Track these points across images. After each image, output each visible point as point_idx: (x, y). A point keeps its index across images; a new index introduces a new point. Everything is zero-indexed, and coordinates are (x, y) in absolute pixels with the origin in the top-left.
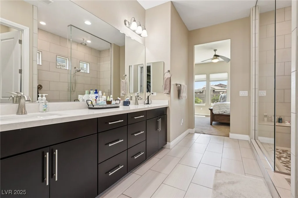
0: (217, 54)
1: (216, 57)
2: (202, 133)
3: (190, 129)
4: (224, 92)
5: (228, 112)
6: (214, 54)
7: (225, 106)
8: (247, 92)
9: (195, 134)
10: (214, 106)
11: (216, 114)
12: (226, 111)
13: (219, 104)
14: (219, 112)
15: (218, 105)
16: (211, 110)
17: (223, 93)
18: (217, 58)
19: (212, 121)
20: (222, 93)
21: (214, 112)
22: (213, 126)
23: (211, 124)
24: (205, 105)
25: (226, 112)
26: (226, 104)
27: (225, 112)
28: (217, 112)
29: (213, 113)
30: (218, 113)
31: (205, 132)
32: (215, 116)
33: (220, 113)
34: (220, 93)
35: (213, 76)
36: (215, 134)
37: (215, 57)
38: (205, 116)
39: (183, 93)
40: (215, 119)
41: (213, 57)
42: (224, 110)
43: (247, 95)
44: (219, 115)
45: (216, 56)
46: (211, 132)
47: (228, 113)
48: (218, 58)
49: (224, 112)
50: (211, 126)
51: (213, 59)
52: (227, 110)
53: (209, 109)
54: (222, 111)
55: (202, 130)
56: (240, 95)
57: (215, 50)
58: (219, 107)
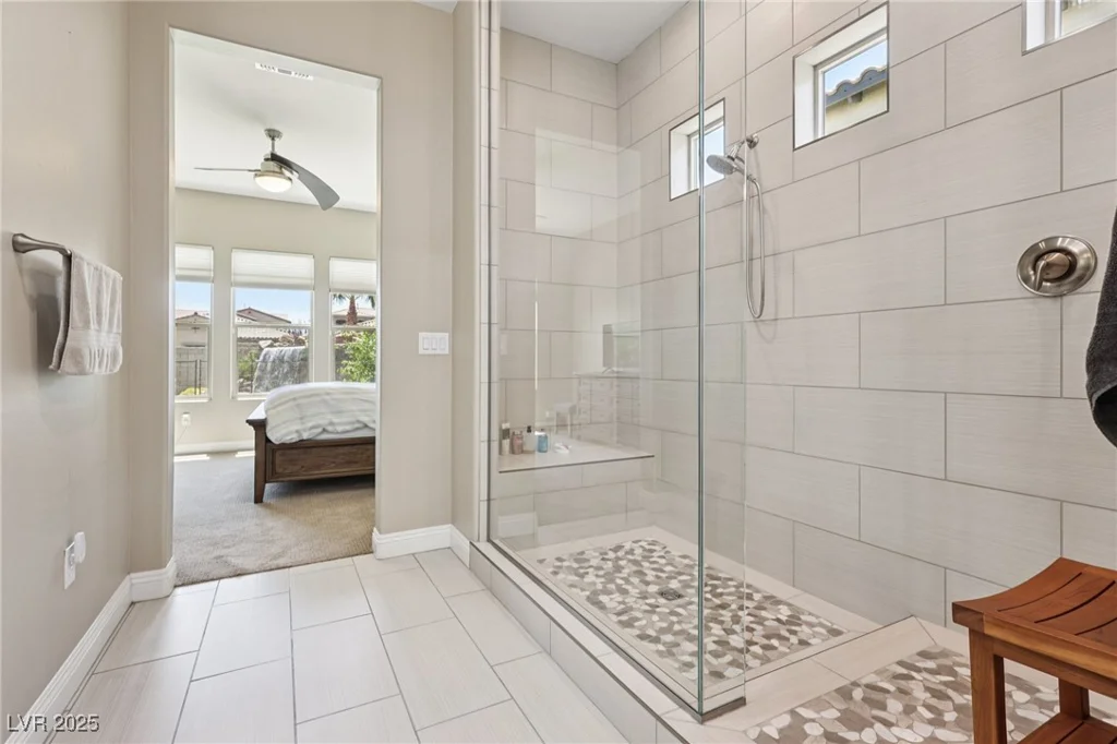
0: (280, 152)
1: (277, 170)
2: (224, 572)
3: (133, 575)
4: (275, 340)
5: (340, 429)
6: (268, 152)
7: (325, 402)
8: (446, 335)
9: (179, 591)
10: (272, 406)
11: (283, 444)
12: (331, 424)
13: (292, 392)
14: (297, 431)
15: (294, 399)
16: (259, 426)
17: (271, 346)
18: (282, 173)
19: (266, 482)
20: (269, 342)
21: (276, 435)
22: (268, 506)
23: (258, 499)
24: (205, 401)
25: (330, 428)
26: (328, 394)
27: (324, 430)
28: (287, 435)
29: (268, 440)
30: (292, 438)
31: (240, 562)
32: (278, 454)
33: (305, 436)
34: (261, 343)
35: (246, 263)
36: (303, 556)
37: (273, 165)
38: (205, 457)
39: (93, 326)
40: (279, 470)
41: (262, 164)
42: (323, 422)
43: (447, 352)
44: (303, 446)
45: (280, 163)
46: (275, 550)
47: (338, 433)
48: (287, 173)
49: (320, 430)
50: (258, 508)
51: (258, 173)
52: (335, 420)
53: (248, 421)
54: (310, 424)
55: (217, 553)
56: (421, 351)
57: (273, 134)
58: (298, 406)
